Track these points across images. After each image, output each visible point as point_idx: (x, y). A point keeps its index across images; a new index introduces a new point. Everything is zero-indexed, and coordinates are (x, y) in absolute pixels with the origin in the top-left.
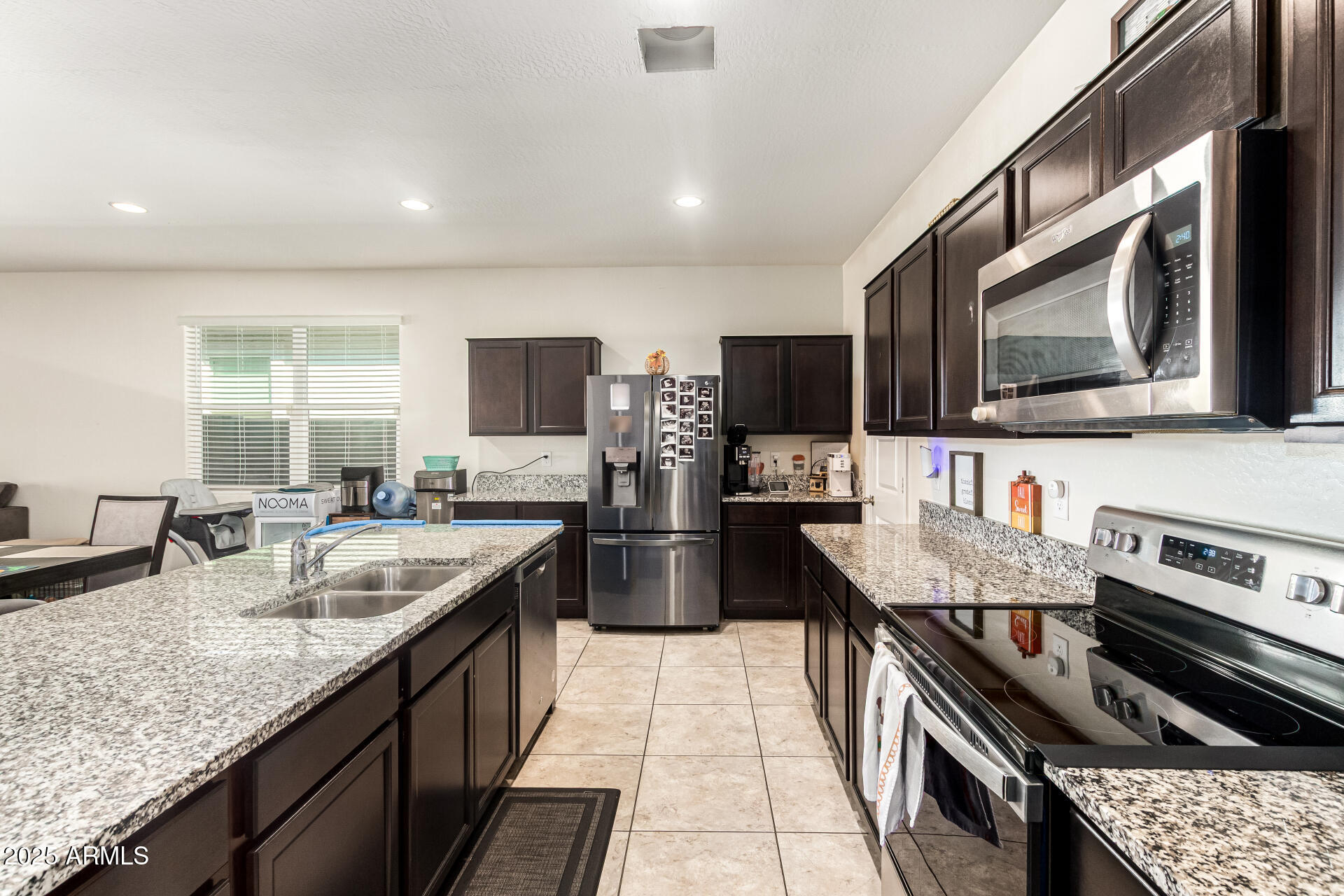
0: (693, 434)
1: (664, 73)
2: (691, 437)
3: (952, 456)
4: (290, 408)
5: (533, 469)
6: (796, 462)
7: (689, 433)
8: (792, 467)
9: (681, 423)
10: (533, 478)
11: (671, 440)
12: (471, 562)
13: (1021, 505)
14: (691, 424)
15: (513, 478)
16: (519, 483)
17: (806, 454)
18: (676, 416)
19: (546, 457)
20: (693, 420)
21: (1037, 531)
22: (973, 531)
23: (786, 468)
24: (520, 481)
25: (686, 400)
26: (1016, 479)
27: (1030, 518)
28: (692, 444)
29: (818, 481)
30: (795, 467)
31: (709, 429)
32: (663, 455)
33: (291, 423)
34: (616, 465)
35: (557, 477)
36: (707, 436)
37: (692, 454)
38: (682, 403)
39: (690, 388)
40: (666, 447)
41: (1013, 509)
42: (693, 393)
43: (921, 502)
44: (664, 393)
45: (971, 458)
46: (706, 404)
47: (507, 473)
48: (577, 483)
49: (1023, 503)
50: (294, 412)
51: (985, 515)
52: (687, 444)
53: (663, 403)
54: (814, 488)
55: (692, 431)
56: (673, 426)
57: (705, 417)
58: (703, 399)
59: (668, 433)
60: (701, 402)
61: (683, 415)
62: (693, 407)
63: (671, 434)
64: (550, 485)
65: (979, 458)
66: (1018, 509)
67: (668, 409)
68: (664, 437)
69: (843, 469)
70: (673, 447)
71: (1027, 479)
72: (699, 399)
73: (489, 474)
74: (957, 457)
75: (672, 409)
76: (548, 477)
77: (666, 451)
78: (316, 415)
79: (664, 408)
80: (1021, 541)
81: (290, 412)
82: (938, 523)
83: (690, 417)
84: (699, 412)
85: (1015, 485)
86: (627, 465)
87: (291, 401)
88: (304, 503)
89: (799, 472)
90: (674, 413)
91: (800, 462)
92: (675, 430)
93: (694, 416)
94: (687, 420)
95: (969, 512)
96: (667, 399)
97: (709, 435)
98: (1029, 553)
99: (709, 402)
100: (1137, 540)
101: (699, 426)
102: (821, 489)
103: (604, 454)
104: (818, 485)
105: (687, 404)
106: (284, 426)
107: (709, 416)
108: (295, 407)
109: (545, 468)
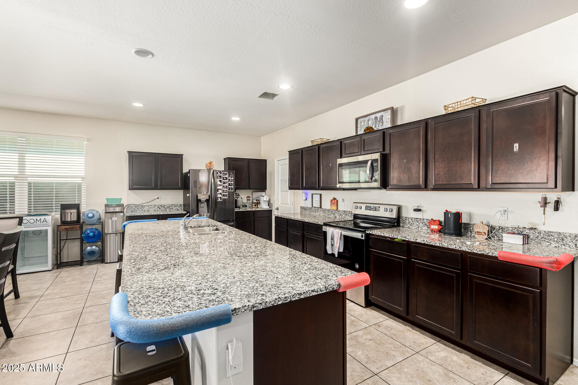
0: (227, 189)
1: (266, 99)
2: (226, 190)
3: (312, 195)
4: (16, 177)
5: (153, 203)
6: (248, 199)
7: (226, 189)
8: (246, 200)
9: (224, 186)
10: (152, 206)
11: (220, 191)
12: (211, 226)
13: (333, 204)
14: (226, 186)
15: (143, 207)
16: (146, 208)
17: (251, 196)
18: (222, 184)
19: (158, 198)
20: (227, 185)
21: (337, 209)
22: (319, 211)
23: (245, 200)
24: (147, 208)
25: (225, 178)
26: (332, 199)
27: (336, 207)
28: (227, 193)
29: (255, 204)
30: (248, 200)
31: (232, 188)
32: (218, 196)
33: (16, 184)
34: (201, 200)
35: (163, 206)
36: (231, 190)
37: (227, 196)
38: (224, 179)
39: (226, 174)
40: (219, 194)
41: (331, 205)
42: (227, 176)
43: (301, 207)
44: (218, 176)
45: (319, 195)
46: (231, 180)
47: (141, 205)
48: (171, 208)
49: (334, 204)
50: (18, 178)
51: (322, 207)
52: (225, 193)
53: (218, 179)
54: (254, 207)
55: (227, 188)
56: (221, 187)
57: (231, 184)
58: (230, 178)
59: (219, 189)
60: (229, 179)
61: (224, 183)
62: (227, 181)
63: (220, 189)
64: (160, 209)
65: (321, 195)
66: (333, 205)
67: (219, 181)
68: (218, 190)
69: (267, 200)
70: (221, 193)
71: (334, 199)
72: (229, 178)
73: (132, 205)
74: (313, 195)
75: (220, 181)
76: (159, 206)
77: (218, 195)
78: (30, 179)
79: (218, 181)
80: (334, 212)
81: (16, 178)
82: (307, 211)
83: (226, 184)
84: (229, 182)
85: (332, 201)
86: (205, 200)
87: (17, 173)
88: (45, 220)
89: (249, 202)
90: (221, 183)
91: (249, 198)
92: (222, 188)
93: (227, 184)
94: (225, 185)
95: (318, 208)
96: (219, 178)
97: (232, 190)
98: (336, 214)
99: (232, 179)
100: (361, 207)
101: (229, 187)
102: (256, 206)
103: (197, 196)
104: (255, 206)
105: (225, 180)
106: (12, 186)
107: (232, 184)
108: (19, 176)
109: (158, 202)
